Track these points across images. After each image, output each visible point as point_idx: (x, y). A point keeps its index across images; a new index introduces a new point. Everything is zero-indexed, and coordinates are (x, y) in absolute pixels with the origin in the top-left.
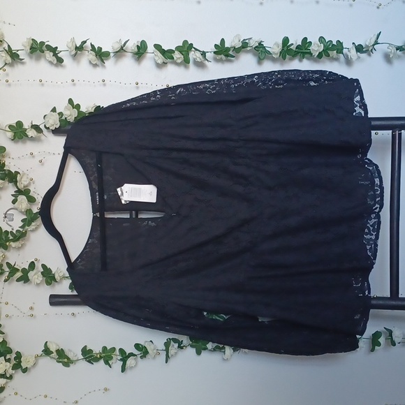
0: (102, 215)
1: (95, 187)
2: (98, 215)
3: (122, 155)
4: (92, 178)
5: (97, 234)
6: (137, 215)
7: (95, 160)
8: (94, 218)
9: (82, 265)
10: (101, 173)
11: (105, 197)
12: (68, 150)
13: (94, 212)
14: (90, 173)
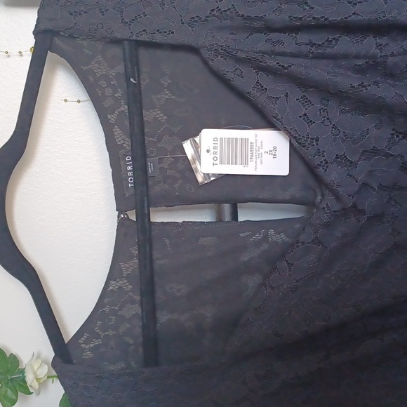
0: (144, 216)
1: (123, 140)
2: (132, 216)
3: (193, 50)
4: (112, 118)
5: (131, 266)
6: (235, 216)
7: (120, 68)
8: (122, 224)
9: (91, 350)
10: (136, 99)
11: (151, 169)
12: (46, 41)
13: (120, 209)
14: (108, 103)
